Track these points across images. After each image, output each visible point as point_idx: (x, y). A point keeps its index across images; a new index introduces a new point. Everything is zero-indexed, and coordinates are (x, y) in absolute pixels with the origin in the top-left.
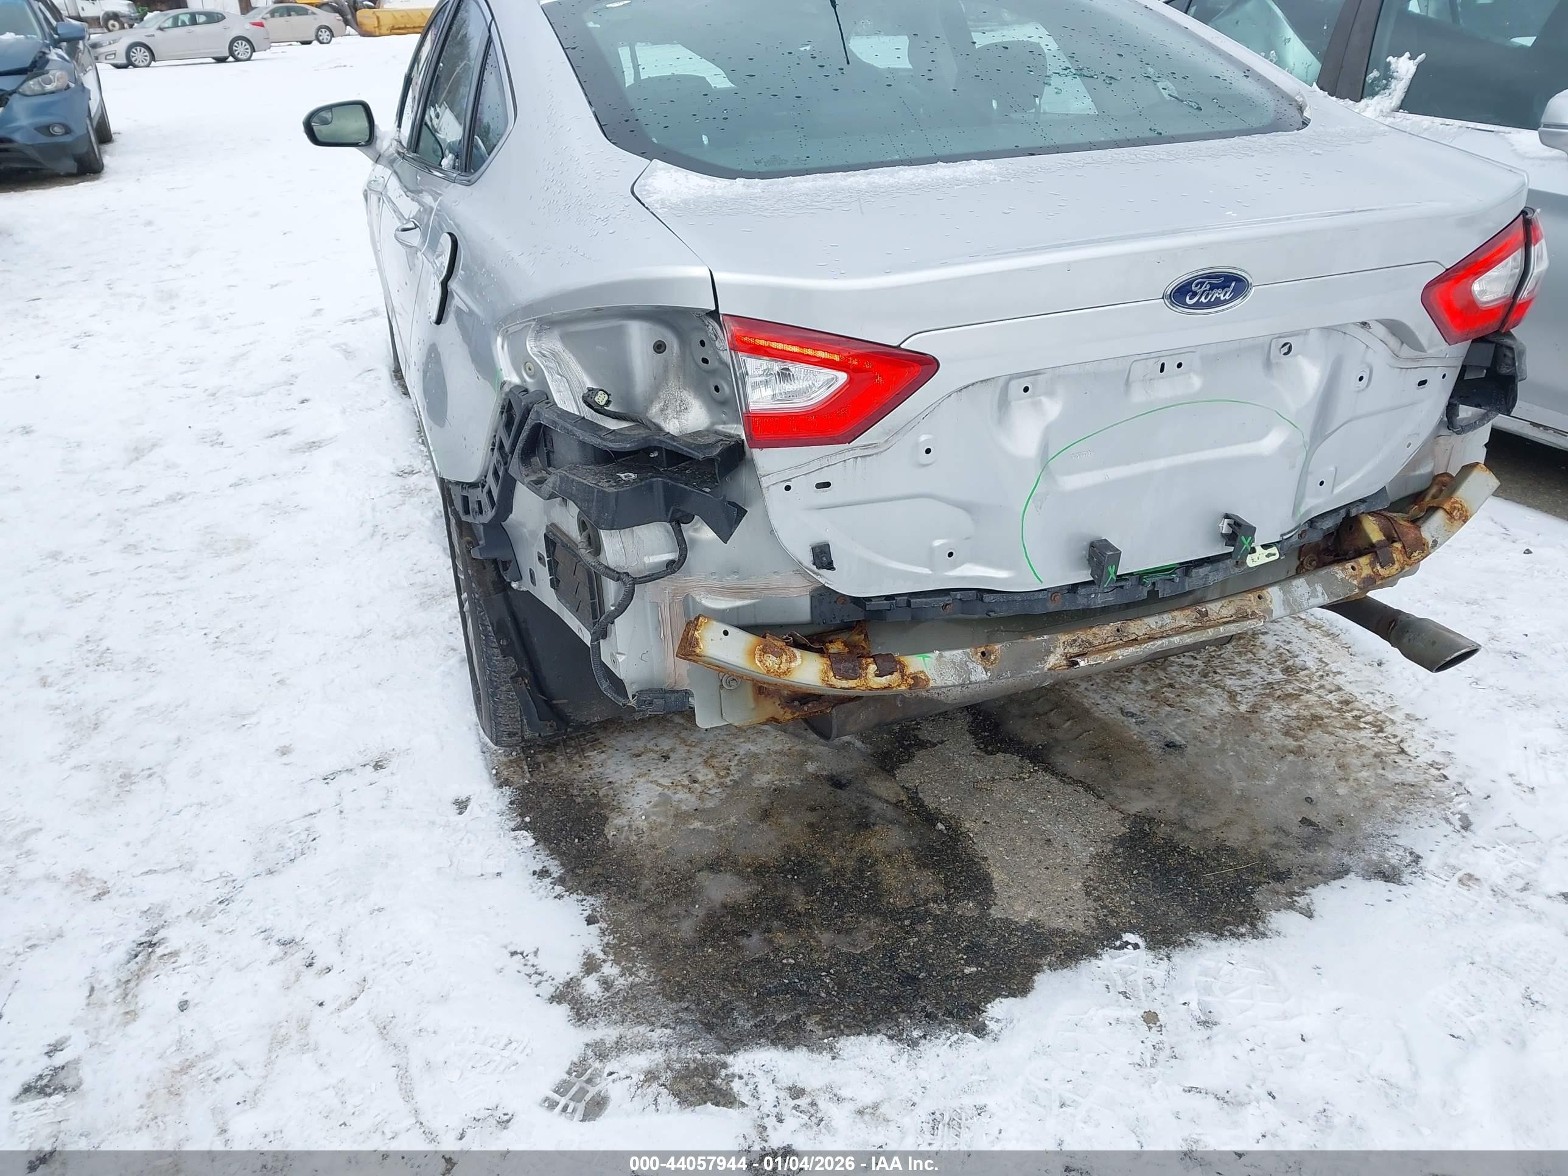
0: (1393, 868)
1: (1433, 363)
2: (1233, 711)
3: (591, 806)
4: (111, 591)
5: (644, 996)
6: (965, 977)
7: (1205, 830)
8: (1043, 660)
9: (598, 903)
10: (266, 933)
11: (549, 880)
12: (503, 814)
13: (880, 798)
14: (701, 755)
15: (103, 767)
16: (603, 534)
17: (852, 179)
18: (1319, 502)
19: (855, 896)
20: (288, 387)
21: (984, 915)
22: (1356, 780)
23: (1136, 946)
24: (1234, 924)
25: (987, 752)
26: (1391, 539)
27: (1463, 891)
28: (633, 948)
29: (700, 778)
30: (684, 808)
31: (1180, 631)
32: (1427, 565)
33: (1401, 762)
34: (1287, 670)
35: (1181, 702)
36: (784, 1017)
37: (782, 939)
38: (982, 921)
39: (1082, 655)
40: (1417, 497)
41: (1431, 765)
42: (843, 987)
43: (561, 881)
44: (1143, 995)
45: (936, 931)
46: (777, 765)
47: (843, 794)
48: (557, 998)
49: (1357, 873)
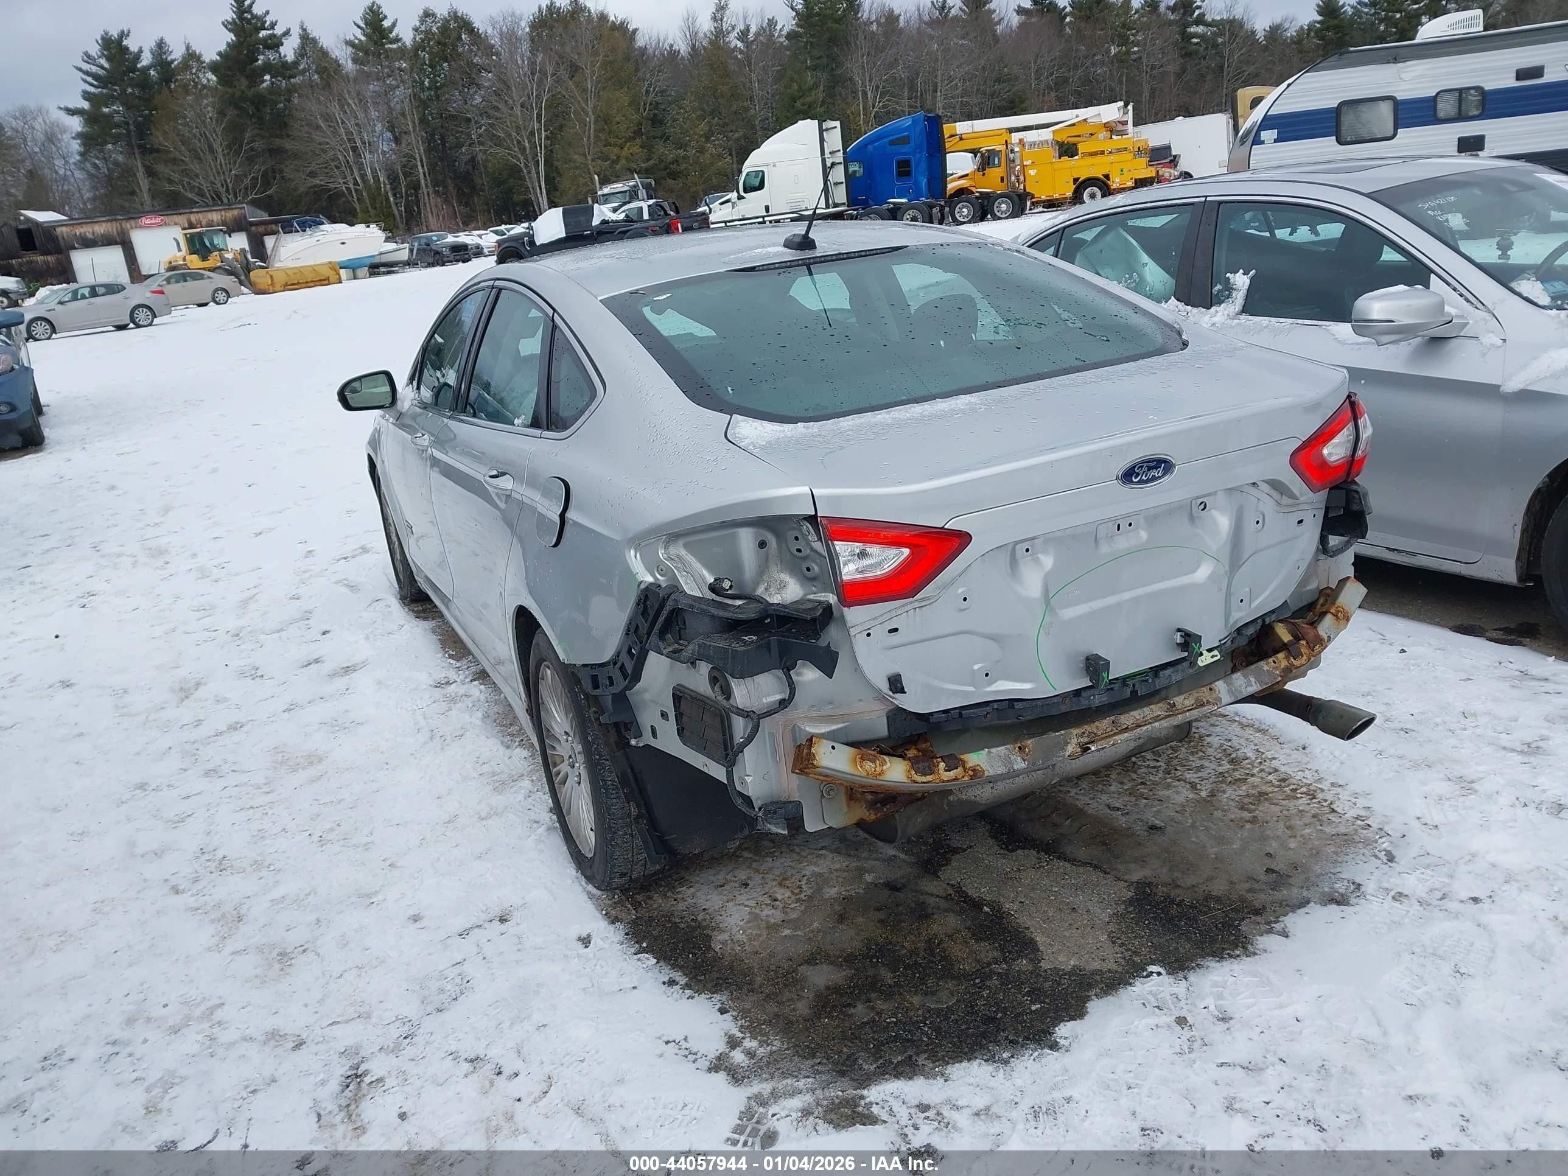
0: (1342, 895)
1: (1306, 507)
2: (1196, 797)
3: (694, 929)
4: (208, 810)
5: (782, 1059)
6: (1032, 1012)
7: (1193, 886)
8: (1063, 749)
9: (724, 998)
10: (454, 1055)
11: (678, 987)
12: (622, 943)
13: (932, 895)
14: (774, 880)
15: (260, 949)
16: (733, 683)
17: (879, 416)
18: (1243, 615)
19: (931, 968)
20: (307, 622)
21: (1037, 967)
22: (1302, 836)
23: (1159, 974)
24: (1230, 949)
25: (1008, 850)
26: (1297, 638)
27: (1397, 904)
28: (764, 1027)
29: (779, 897)
30: (773, 921)
31: (1157, 719)
32: (1328, 655)
33: (1334, 819)
34: (1232, 761)
35: (1154, 795)
36: (899, 1059)
37: (880, 1005)
38: (1036, 972)
39: (1092, 742)
40: (1311, 606)
41: (1357, 818)
42: (940, 1033)
43: (688, 986)
44: (1173, 1007)
45: (1002, 984)
46: (840, 880)
47: (901, 895)
48: (714, 1068)
49: (1315, 902)
